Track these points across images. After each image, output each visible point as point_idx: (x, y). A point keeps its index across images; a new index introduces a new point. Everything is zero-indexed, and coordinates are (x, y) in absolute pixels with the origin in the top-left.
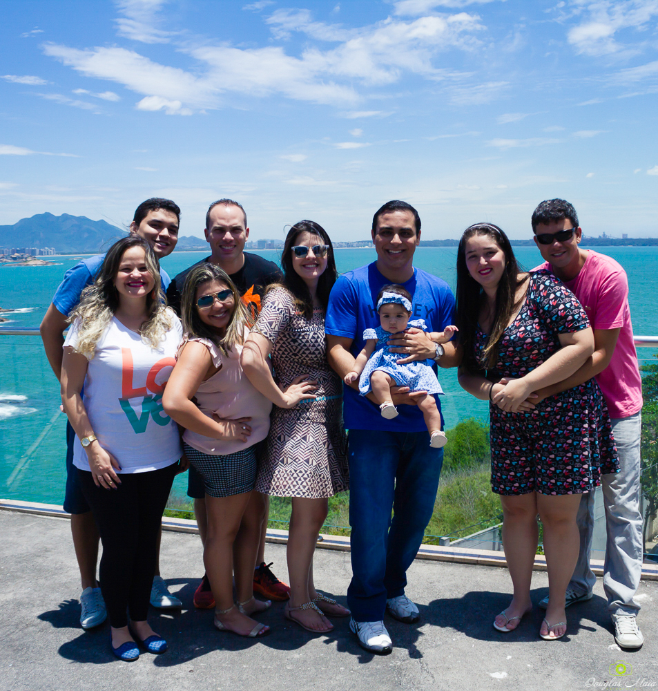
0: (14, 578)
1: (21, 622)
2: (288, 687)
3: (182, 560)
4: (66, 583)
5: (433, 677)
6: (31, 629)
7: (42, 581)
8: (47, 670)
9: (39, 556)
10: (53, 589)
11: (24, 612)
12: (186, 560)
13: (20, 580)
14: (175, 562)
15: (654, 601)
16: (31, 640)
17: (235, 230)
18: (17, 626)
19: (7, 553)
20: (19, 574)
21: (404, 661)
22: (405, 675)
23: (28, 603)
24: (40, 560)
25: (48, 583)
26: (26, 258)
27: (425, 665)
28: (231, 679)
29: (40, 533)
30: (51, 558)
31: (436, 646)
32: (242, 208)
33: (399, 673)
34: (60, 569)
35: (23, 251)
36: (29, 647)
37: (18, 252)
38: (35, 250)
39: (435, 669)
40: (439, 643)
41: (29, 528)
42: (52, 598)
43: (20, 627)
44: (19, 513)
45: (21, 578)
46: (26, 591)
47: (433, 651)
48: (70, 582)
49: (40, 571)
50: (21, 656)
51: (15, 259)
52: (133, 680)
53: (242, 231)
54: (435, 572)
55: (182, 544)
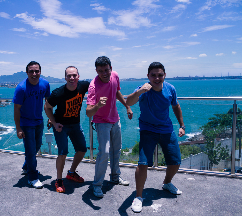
0: (2, 170)
1: (3, 181)
2: (78, 200)
3: (52, 166)
4: (17, 171)
5: (122, 198)
6: (6, 183)
7: (10, 171)
8: (9, 193)
9: (10, 164)
10: (13, 173)
11: (4, 179)
12: (53, 166)
13: (4, 170)
14: (50, 167)
15: (195, 180)
16: (6, 186)
17: (75, 75)
18: (2, 182)
19: (1, 163)
20: (4, 169)
21: (114, 194)
22: (114, 198)
23: (6, 176)
24: (10, 165)
25: (12, 171)
26: (15, 85)
27: (120, 195)
28: (62, 197)
29: (11, 158)
30: (14, 165)
31: (125, 190)
32: (76, 68)
33: (112, 197)
34: (16, 168)
35: (14, 83)
36: (5, 187)
37: (13, 83)
38: (18, 83)
39: (123, 196)
40: (126, 189)
41: (8, 157)
42: (13, 175)
43: (3, 182)
44: (6, 153)
45: (5, 170)
46: (6, 173)
47: (123, 192)
48: (18, 171)
49: (10, 168)
50: (2, 190)
51: (12, 85)
52: (33, 197)
53: (77, 76)
54: (128, 170)
55: (53, 162)
